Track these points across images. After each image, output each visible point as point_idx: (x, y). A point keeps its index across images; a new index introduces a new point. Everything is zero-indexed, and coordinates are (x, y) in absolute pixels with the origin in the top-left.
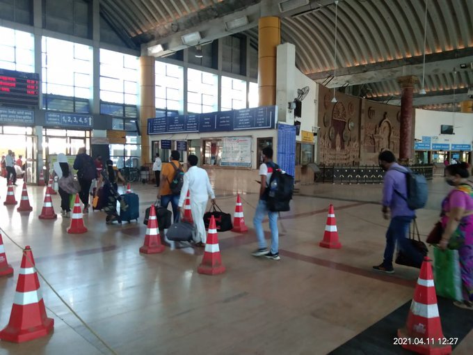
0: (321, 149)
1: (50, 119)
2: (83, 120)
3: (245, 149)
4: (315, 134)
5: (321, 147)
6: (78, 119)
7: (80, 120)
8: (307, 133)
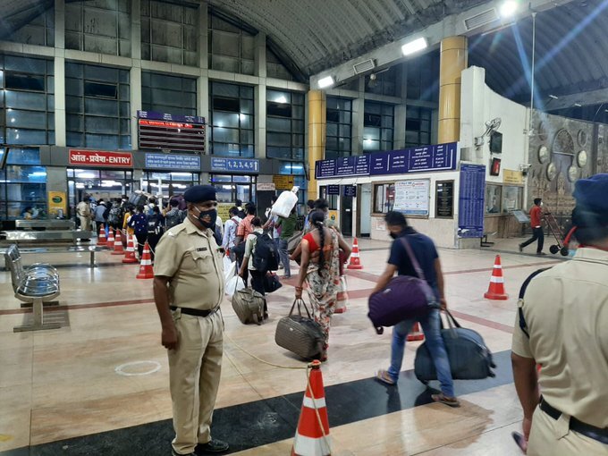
0: (534, 192)
1: (216, 165)
2: (248, 164)
3: (421, 194)
4: (524, 174)
5: (532, 190)
6: (243, 164)
7: (246, 165)
8: (512, 172)
